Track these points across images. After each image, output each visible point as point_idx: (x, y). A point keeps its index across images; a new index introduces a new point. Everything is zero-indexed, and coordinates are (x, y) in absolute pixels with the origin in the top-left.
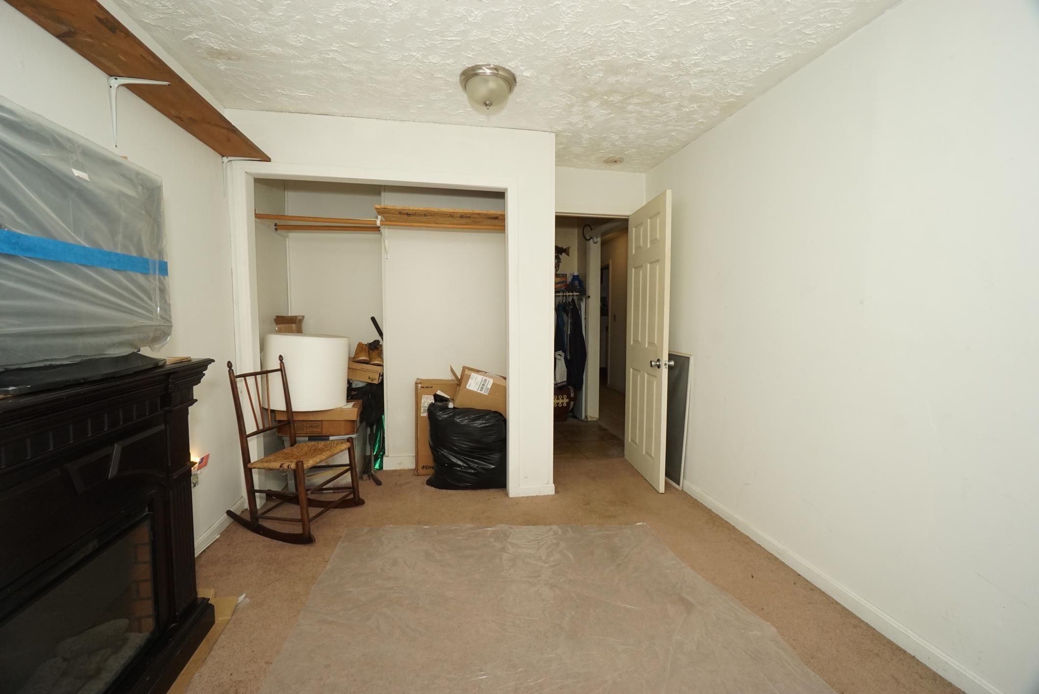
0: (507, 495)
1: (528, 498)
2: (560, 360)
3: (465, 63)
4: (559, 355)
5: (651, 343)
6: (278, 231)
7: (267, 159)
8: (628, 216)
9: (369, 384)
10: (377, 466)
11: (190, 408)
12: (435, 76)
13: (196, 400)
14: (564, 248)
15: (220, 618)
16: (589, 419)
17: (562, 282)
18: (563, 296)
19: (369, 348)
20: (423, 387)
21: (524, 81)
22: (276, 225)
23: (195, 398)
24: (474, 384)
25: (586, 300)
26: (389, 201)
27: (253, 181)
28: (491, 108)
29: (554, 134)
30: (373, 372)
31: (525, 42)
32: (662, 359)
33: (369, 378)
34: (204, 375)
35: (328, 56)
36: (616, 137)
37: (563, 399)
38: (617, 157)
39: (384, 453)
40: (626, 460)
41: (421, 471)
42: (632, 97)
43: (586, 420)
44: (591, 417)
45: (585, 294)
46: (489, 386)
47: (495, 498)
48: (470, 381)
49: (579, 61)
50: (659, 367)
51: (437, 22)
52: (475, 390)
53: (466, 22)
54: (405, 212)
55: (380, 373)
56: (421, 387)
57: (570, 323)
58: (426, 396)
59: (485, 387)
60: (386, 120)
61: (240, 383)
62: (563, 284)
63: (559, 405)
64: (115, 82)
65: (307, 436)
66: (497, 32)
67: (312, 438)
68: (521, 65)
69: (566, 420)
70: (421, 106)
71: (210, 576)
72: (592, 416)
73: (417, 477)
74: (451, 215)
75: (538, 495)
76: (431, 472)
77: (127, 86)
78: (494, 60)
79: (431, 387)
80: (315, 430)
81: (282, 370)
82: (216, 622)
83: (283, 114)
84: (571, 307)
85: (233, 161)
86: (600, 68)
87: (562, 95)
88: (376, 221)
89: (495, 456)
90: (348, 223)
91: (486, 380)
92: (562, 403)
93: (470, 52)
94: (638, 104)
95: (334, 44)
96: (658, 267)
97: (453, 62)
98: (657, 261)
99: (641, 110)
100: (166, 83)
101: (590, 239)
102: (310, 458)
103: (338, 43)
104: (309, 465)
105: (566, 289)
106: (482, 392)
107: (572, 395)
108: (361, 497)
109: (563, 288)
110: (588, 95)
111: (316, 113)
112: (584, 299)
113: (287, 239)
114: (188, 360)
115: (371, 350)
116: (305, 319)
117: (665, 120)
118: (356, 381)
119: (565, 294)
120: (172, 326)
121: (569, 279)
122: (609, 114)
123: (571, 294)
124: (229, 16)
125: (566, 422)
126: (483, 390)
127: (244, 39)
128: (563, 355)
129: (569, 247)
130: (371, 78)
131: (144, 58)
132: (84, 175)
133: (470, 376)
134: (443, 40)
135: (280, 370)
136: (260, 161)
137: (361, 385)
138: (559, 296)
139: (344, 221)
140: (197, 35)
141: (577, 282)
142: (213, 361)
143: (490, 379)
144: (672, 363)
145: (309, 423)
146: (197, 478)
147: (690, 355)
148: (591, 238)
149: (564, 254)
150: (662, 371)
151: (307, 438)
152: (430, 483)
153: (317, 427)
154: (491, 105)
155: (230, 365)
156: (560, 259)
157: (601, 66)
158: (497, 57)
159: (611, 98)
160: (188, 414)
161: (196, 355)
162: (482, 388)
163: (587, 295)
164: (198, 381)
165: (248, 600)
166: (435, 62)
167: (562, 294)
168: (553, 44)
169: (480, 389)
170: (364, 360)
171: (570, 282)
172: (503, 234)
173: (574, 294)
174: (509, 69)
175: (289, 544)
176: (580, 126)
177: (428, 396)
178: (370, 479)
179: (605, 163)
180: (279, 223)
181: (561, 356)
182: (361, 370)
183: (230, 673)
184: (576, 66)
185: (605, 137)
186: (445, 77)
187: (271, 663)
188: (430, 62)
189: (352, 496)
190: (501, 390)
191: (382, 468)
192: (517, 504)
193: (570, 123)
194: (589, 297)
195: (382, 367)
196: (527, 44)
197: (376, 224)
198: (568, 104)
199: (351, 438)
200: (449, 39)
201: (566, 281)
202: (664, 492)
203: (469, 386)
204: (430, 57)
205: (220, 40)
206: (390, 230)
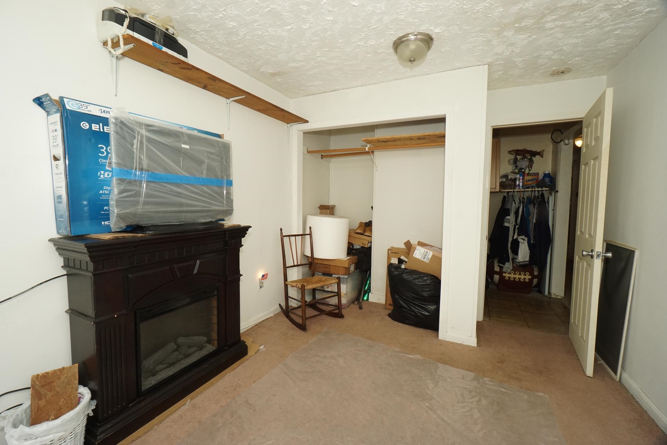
0: (438, 336)
1: (452, 343)
2: (523, 243)
3: (392, 38)
4: (522, 239)
5: (590, 235)
6: (323, 159)
7: (307, 122)
8: (582, 118)
9: (363, 247)
10: (365, 298)
11: (241, 248)
12: (379, 52)
13: (243, 245)
14: (538, 151)
15: (250, 352)
16: (553, 296)
17: (534, 180)
18: (532, 191)
19: (365, 225)
20: (393, 253)
21: (439, 36)
22: (322, 155)
23: (242, 244)
24: (419, 253)
25: (555, 193)
26: (380, 134)
27: (302, 134)
28: (414, 63)
29: (487, 65)
30: (364, 240)
31: (423, 10)
32: (595, 249)
33: (362, 243)
34: (247, 233)
35: (318, 60)
36: (550, 53)
37: (525, 275)
38: (562, 69)
39: (370, 291)
40: (569, 338)
41: (388, 307)
42: (545, 16)
43: (549, 296)
44: (555, 295)
45: (555, 189)
46: (430, 257)
47: (427, 336)
48: (416, 252)
49: (474, 7)
50: (592, 257)
51: (360, 20)
52: (420, 258)
53: (376, 14)
54: (381, 140)
55: (369, 241)
56: (392, 252)
57: (536, 213)
58: (394, 258)
59: (426, 257)
60: (366, 85)
61: (286, 240)
62: (535, 181)
63: (521, 280)
64: (228, 101)
65: (321, 272)
66: (400, 11)
67: (324, 274)
68: (430, 26)
69: (529, 293)
70: (381, 72)
71: (259, 333)
72: (557, 294)
73: (386, 310)
74: (411, 139)
75: (462, 343)
76: (392, 308)
77: (234, 101)
78: (409, 30)
79: (398, 253)
80: (326, 270)
81: (310, 234)
82: (248, 354)
83: (315, 95)
84: (539, 200)
85: (293, 126)
86: (496, 5)
87: (475, 36)
88: (366, 148)
89: (431, 307)
90: (351, 151)
91: (427, 252)
92: (524, 279)
93: (390, 31)
94: (555, 20)
95: (317, 53)
96: (597, 163)
97: (384, 40)
98: (597, 158)
99: (561, 23)
100: (244, 96)
101: (560, 141)
102: (311, 284)
103: (318, 52)
104: (308, 288)
105: (536, 185)
106: (425, 260)
107: (536, 273)
108: (343, 313)
109: (534, 185)
110: (499, 29)
111: (329, 91)
112: (553, 194)
113: (330, 163)
114: (239, 226)
115: (367, 227)
116: (336, 207)
117: (597, 24)
118: (356, 244)
119: (533, 189)
120: (233, 210)
121: (541, 177)
122: (530, 37)
123: (540, 189)
124: (269, 56)
125: (528, 295)
126: (426, 259)
127: (279, 64)
128: (526, 239)
129: (544, 150)
130: (345, 64)
131: (230, 88)
132: (187, 147)
133: (416, 248)
134: (370, 29)
135: (309, 234)
136: (303, 123)
137: (358, 247)
138: (528, 191)
139: (350, 150)
140: (263, 69)
141: (547, 180)
142: (251, 227)
143: (430, 252)
144: (610, 255)
145: (323, 265)
146: (263, 284)
147: (636, 249)
148: (562, 140)
149: (537, 156)
150: (594, 262)
151: (322, 273)
152: (389, 315)
153: (327, 268)
154: (414, 61)
155: (281, 230)
156: (533, 161)
157: (496, 3)
158: (410, 27)
159: (523, 24)
160: (239, 251)
161: (243, 224)
162: (425, 257)
163: (556, 190)
164: (244, 236)
165: (264, 349)
166: (373, 44)
167: (531, 190)
168: (444, 4)
169: (423, 258)
170: (359, 232)
171: (541, 179)
172: (443, 149)
173: (543, 189)
174: (423, 31)
175: (297, 328)
176: (508, 53)
177: (395, 259)
178: (358, 305)
179: (552, 76)
180: (324, 154)
181: (524, 240)
182: (359, 238)
183: (239, 379)
184: (474, 11)
185: (538, 55)
186: (384, 51)
187: (255, 382)
188: (370, 45)
189: (337, 311)
190: (437, 260)
191: (368, 300)
192: (441, 345)
193: (496, 54)
194: (557, 191)
195: (371, 237)
196: (425, 11)
197: (366, 150)
198: (485, 41)
199: (339, 277)
200: (373, 27)
201: (537, 179)
202: (592, 376)
203: (415, 255)
204: (369, 42)
205: (272, 68)
206: (379, 153)
